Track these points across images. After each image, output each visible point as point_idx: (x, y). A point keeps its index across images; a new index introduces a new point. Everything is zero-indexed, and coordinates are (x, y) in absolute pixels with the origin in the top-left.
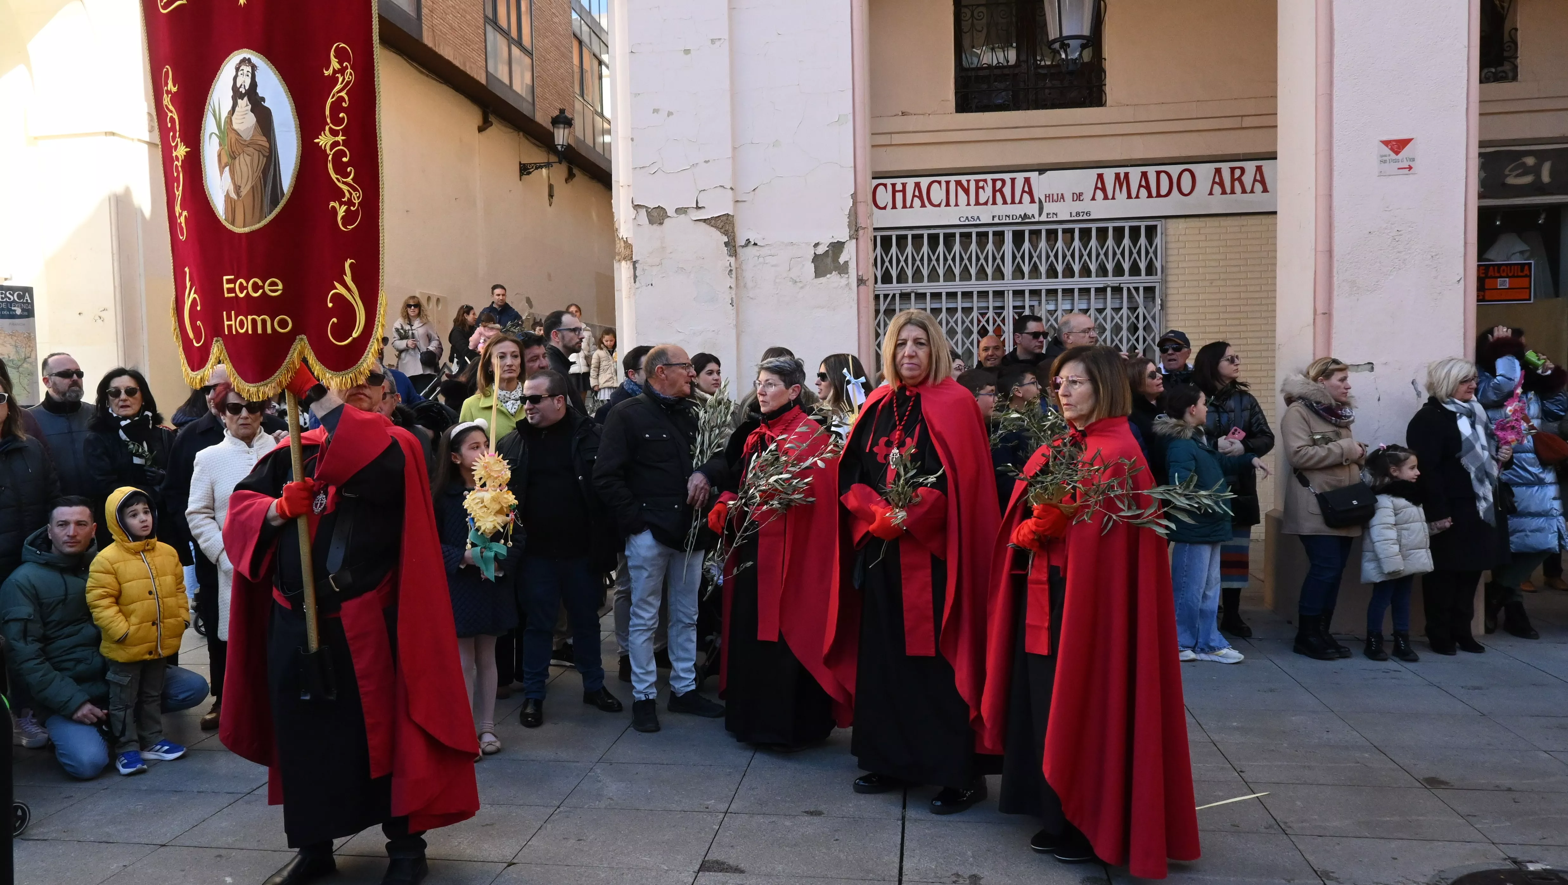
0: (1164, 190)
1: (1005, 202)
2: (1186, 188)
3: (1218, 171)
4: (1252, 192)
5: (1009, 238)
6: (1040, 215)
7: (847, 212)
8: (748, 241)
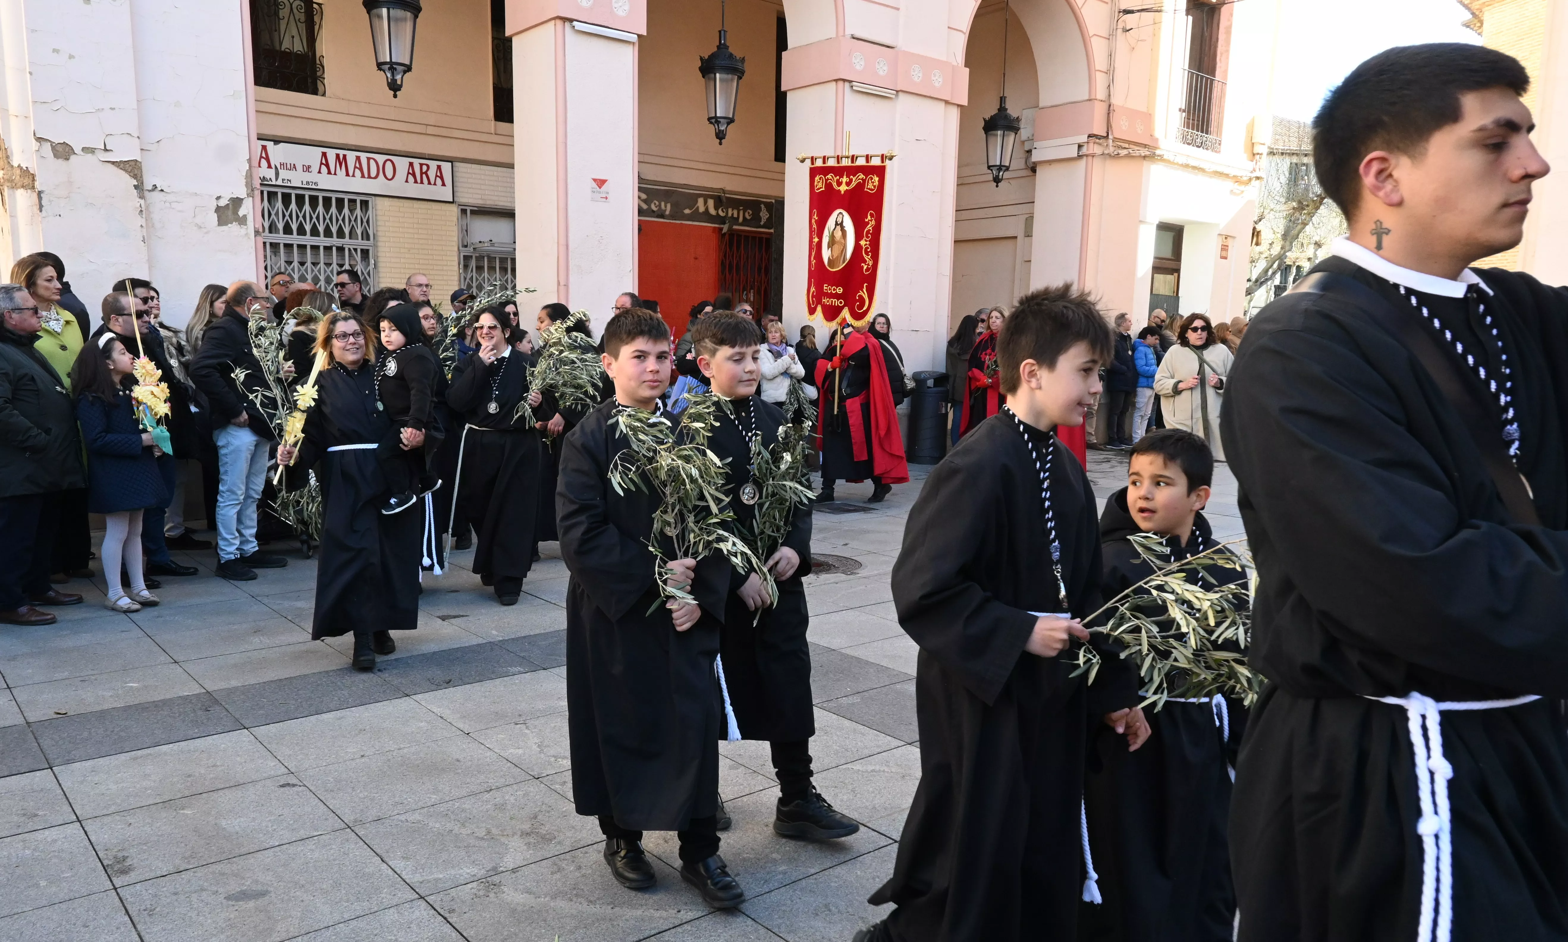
0: (373, 174)
2: (389, 174)
3: (411, 164)
4: (435, 184)
6: (276, 180)
7: (244, 174)
8: (155, 187)
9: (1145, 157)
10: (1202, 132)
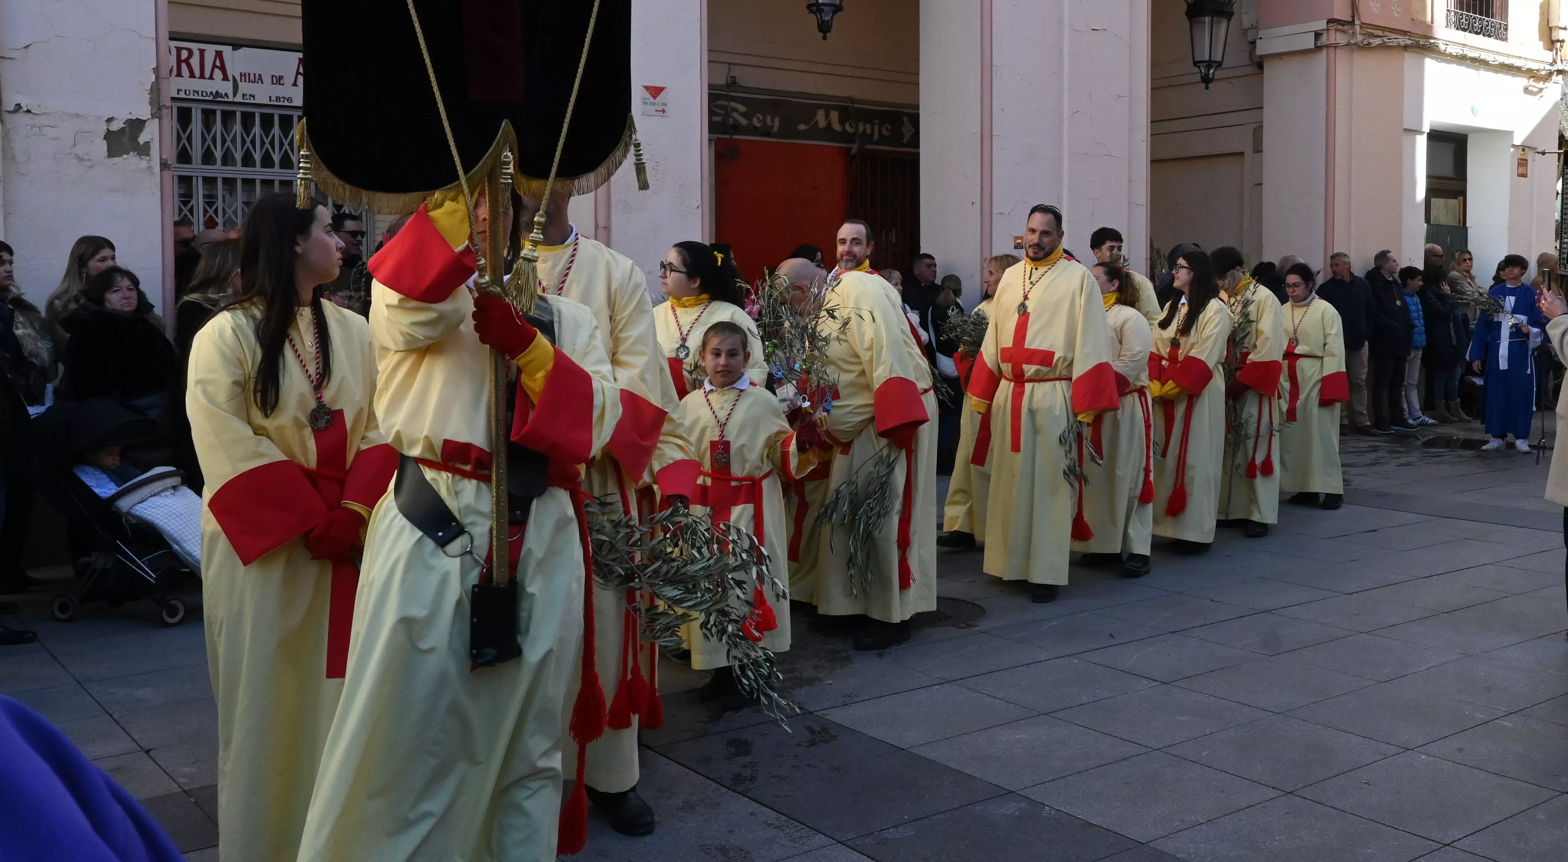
1: (192, 75)
5: (197, 116)
6: (235, 95)
7: (149, 87)
8: (18, 107)
9: (1406, 47)
10: (1481, 14)
